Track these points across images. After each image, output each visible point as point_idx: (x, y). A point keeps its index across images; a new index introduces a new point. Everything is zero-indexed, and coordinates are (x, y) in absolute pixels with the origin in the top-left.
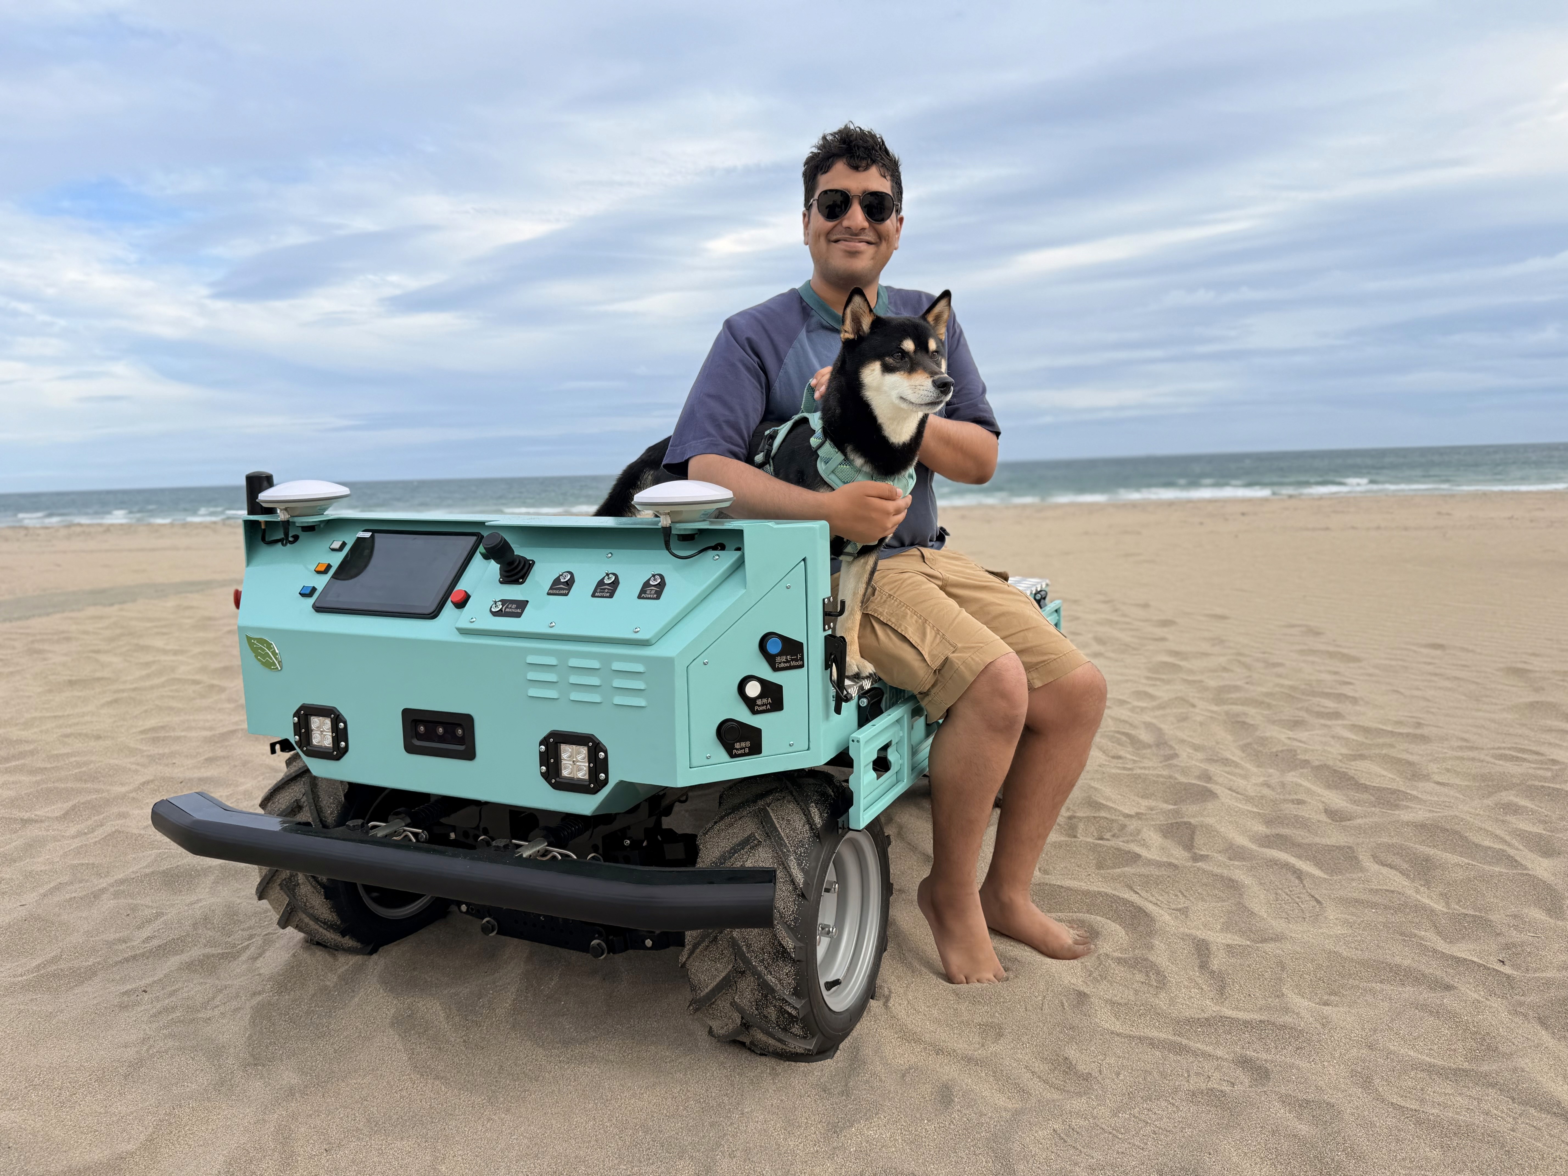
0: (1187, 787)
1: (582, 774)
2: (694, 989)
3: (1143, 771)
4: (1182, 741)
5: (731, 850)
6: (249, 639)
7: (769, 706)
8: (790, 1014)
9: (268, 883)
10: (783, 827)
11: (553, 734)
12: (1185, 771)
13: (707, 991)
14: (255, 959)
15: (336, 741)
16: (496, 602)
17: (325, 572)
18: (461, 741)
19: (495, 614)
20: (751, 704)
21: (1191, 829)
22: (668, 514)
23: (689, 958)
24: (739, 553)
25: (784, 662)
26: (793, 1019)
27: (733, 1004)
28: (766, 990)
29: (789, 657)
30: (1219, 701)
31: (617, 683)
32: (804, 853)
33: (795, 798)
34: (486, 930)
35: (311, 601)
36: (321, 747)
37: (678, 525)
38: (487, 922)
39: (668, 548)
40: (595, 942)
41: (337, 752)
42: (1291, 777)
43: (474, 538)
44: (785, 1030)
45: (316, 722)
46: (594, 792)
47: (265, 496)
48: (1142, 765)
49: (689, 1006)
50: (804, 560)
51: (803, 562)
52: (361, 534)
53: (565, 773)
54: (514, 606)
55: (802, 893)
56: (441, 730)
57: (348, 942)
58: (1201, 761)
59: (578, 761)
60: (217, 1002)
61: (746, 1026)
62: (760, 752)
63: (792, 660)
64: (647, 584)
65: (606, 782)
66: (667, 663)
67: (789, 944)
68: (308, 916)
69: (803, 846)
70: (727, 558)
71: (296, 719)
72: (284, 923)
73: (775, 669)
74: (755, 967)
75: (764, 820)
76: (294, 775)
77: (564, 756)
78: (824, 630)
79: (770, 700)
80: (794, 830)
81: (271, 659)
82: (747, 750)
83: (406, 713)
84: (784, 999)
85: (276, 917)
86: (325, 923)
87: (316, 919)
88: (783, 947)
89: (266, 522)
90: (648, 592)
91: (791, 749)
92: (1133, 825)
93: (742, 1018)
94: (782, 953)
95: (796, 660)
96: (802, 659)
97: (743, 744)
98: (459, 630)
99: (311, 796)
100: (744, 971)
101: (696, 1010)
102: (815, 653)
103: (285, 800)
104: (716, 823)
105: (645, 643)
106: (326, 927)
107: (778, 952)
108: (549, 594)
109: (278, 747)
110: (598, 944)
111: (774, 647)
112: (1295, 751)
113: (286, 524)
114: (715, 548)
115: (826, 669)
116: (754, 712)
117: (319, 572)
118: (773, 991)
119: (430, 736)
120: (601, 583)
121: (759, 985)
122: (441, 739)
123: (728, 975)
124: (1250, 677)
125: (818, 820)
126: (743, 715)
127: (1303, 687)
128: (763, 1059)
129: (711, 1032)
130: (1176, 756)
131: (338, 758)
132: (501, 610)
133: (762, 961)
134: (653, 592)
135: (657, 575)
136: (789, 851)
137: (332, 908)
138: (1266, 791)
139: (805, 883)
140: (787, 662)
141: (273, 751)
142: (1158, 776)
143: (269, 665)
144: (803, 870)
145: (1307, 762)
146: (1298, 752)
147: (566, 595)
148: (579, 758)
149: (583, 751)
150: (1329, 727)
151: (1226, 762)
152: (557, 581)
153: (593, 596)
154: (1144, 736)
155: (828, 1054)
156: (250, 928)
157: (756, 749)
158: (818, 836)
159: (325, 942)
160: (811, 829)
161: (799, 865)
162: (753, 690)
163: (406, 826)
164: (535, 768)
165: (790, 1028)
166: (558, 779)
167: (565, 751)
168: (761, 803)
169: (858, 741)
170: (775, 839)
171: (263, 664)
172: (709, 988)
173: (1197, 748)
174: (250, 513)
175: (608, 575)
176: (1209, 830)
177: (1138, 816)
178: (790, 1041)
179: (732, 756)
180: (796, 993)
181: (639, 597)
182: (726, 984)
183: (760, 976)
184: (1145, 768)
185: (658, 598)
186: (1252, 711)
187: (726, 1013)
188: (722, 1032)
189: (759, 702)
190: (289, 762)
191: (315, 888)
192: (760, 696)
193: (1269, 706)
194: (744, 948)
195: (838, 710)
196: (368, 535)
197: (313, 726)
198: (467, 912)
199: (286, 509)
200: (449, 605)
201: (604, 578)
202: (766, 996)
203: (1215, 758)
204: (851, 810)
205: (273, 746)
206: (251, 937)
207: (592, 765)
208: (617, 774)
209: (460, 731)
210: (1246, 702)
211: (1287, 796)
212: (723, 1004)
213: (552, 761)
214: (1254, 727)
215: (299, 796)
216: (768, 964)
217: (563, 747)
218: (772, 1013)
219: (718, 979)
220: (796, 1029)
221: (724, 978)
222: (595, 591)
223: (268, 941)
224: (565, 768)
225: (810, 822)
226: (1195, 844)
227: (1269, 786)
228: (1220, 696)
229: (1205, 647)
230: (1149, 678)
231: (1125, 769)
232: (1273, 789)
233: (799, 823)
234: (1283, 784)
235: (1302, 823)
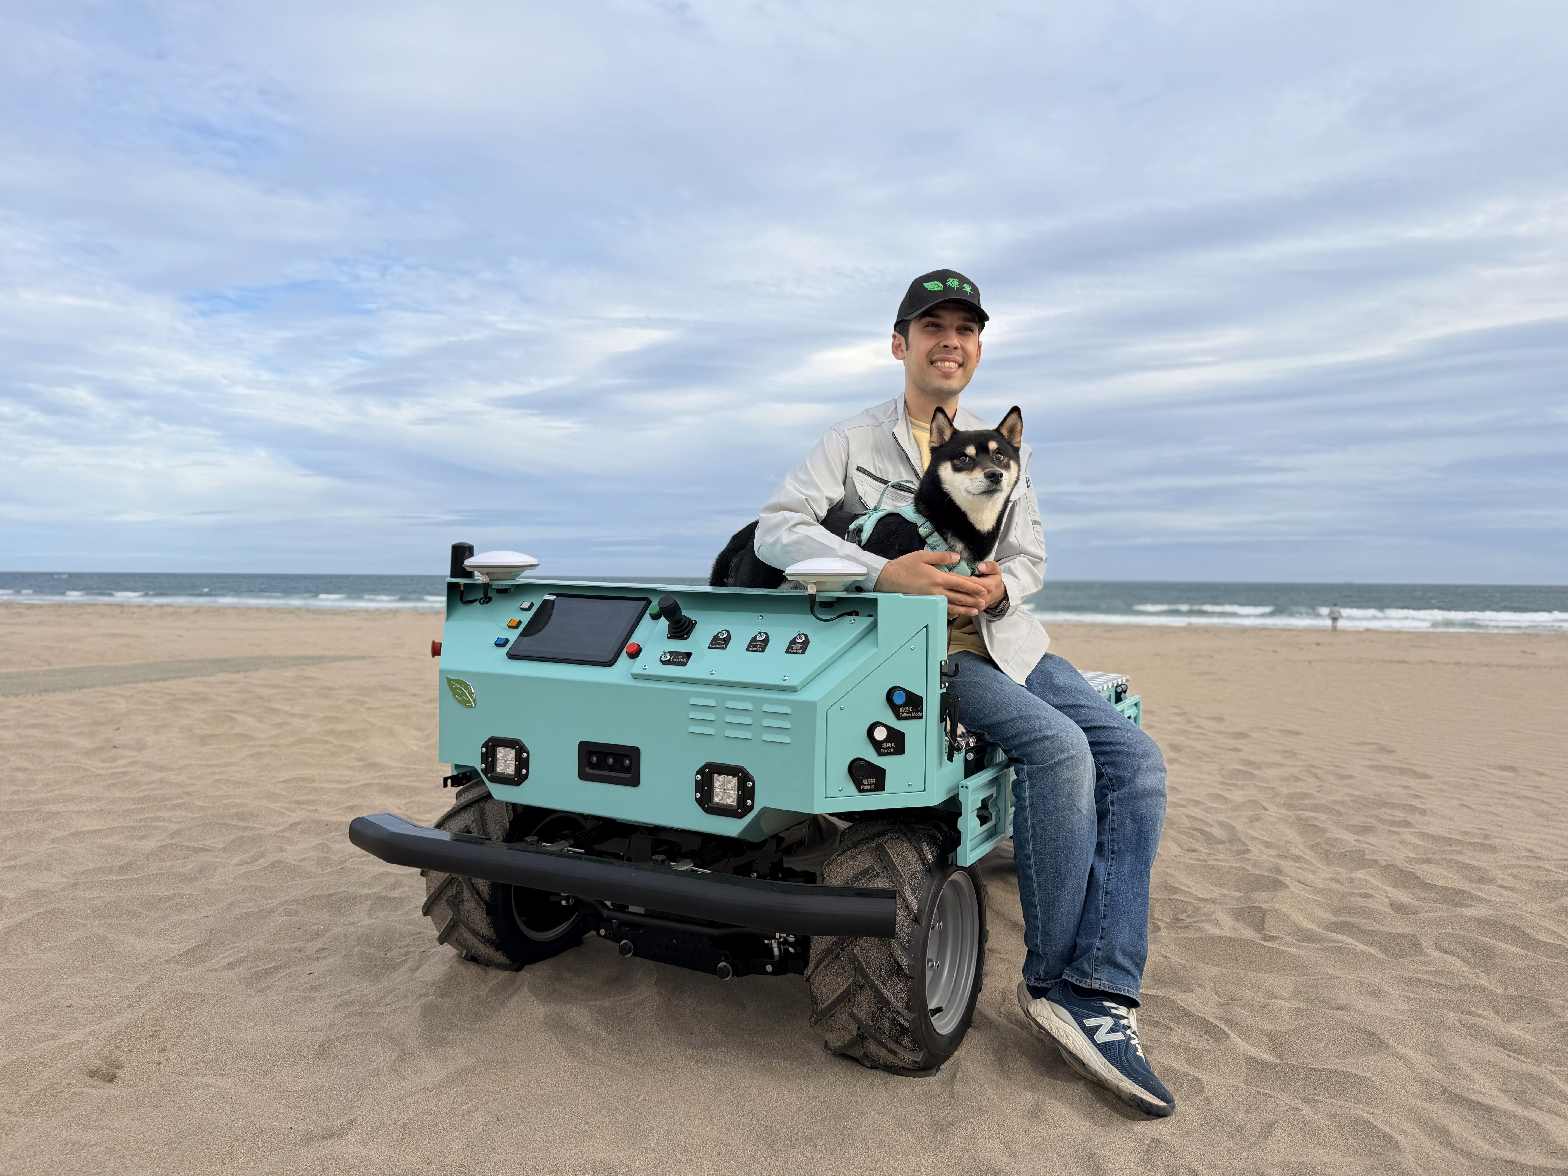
0: (1258, 878)
1: (731, 800)
2: (814, 1001)
3: (1215, 863)
4: (1254, 838)
5: (853, 878)
6: (449, 680)
7: (892, 750)
8: (902, 1026)
9: (435, 900)
10: (899, 861)
11: (708, 765)
12: (1255, 865)
13: (827, 1003)
14: (414, 970)
15: (518, 769)
16: (665, 653)
17: (517, 627)
18: (628, 770)
19: (664, 663)
20: (877, 745)
21: (1264, 913)
22: (815, 583)
23: (813, 972)
24: (871, 619)
25: (907, 713)
26: (904, 1031)
27: (852, 1015)
28: (882, 1002)
29: (911, 709)
30: (1291, 807)
31: (767, 722)
32: (918, 884)
33: (908, 839)
34: (623, 951)
35: (505, 650)
36: (503, 774)
37: (822, 594)
38: (625, 943)
39: (813, 612)
40: (722, 964)
41: (519, 778)
42: (1360, 874)
43: (644, 603)
44: (896, 1041)
45: (501, 752)
46: (742, 816)
47: (468, 562)
48: (1214, 857)
49: (810, 1018)
50: (926, 627)
51: (925, 629)
52: (547, 597)
53: (716, 799)
54: (680, 657)
55: (916, 918)
56: (611, 760)
57: (500, 957)
58: (1273, 856)
59: (728, 789)
61: (861, 1037)
62: (884, 789)
63: (914, 711)
64: (793, 642)
65: (752, 808)
66: (811, 706)
67: (904, 961)
68: (469, 931)
69: (916, 878)
70: (862, 622)
71: (484, 749)
72: (442, 940)
73: (899, 718)
74: (873, 981)
75: (881, 855)
76: (464, 804)
77: (716, 784)
78: (941, 688)
79: (893, 745)
80: (909, 864)
81: (467, 697)
82: (873, 787)
83: (583, 745)
84: (897, 1011)
85: (436, 934)
86: (483, 937)
87: (475, 933)
88: (899, 964)
89: (465, 584)
90: (795, 648)
91: (910, 789)
92: (1206, 908)
93: (859, 1028)
94: (897, 970)
95: (917, 712)
96: (922, 711)
97: (870, 781)
98: (633, 675)
99: (480, 823)
100: (862, 986)
101: (817, 1022)
102: (933, 706)
103: (457, 824)
104: (839, 856)
105: (792, 689)
106: (483, 941)
107: (893, 968)
108: (709, 648)
109: (449, 781)
110: (725, 966)
111: (899, 699)
112: (1364, 852)
113: (486, 586)
114: (850, 614)
115: (941, 722)
116: (880, 754)
117: (510, 627)
118: (887, 1002)
119: (601, 764)
120: (754, 640)
121: (875, 999)
122: (612, 768)
123: (849, 987)
124: (1321, 786)
125: (929, 857)
126: (871, 756)
127: (1372, 797)
128: (873, 1072)
129: (826, 1046)
130: (1248, 851)
131: (518, 784)
132: (669, 660)
133: (879, 976)
134: (799, 648)
135: (804, 634)
136: (904, 881)
137: (490, 923)
138: (1335, 886)
139: (919, 908)
140: (909, 712)
141: (445, 785)
142: (1231, 867)
143: (465, 703)
144: (916, 898)
145: (1375, 862)
146: (1367, 852)
147: (724, 649)
148: (730, 786)
149: (734, 780)
150: (1398, 833)
151: (1296, 858)
152: (716, 638)
153: (747, 650)
154: (1216, 832)
155: (931, 1071)
156: (407, 946)
157: (880, 786)
158: (929, 870)
159: (479, 956)
160: (923, 864)
161: (914, 894)
162: (880, 734)
163: (570, 846)
164: (690, 794)
165: (901, 1040)
166: (710, 804)
167: (718, 780)
168: (878, 841)
169: (967, 788)
170: (891, 871)
171: (459, 701)
172: (830, 1001)
173: (1268, 845)
174: (453, 575)
175: (760, 633)
176: (1280, 916)
177: (1213, 901)
178: (900, 1052)
179: (860, 790)
180: (908, 1007)
181: (787, 652)
182: (847, 997)
183: (877, 990)
184: (1218, 860)
185: (803, 653)
186: (1323, 816)
187: (843, 1025)
188: (838, 1044)
189: (884, 745)
190: (458, 795)
191: (478, 904)
192: (886, 740)
193: (1339, 814)
194: (864, 964)
195: (950, 758)
196: (553, 598)
197: (499, 756)
198: (605, 937)
199: (488, 573)
200: (624, 654)
201: (756, 636)
202: (881, 1009)
203: (1286, 854)
204: (959, 849)
205: (446, 780)
206: (407, 953)
207: (740, 793)
208: (761, 801)
209: (627, 762)
210: (1316, 808)
211: (1355, 891)
212: (842, 1016)
213: (706, 788)
214: (1324, 831)
215: (469, 823)
216: (884, 979)
217: (716, 776)
218: (886, 1024)
219: (838, 993)
220: (906, 1042)
221: (845, 991)
222: (749, 647)
223: (424, 956)
224: (718, 795)
225: (922, 858)
226: (1265, 926)
227: (1337, 881)
228: (1292, 802)
229: (1278, 758)
230: (1222, 783)
231: (1199, 860)
232: (1342, 884)
233: (912, 858)
234: (1351, 880)
235: (1368, 913)
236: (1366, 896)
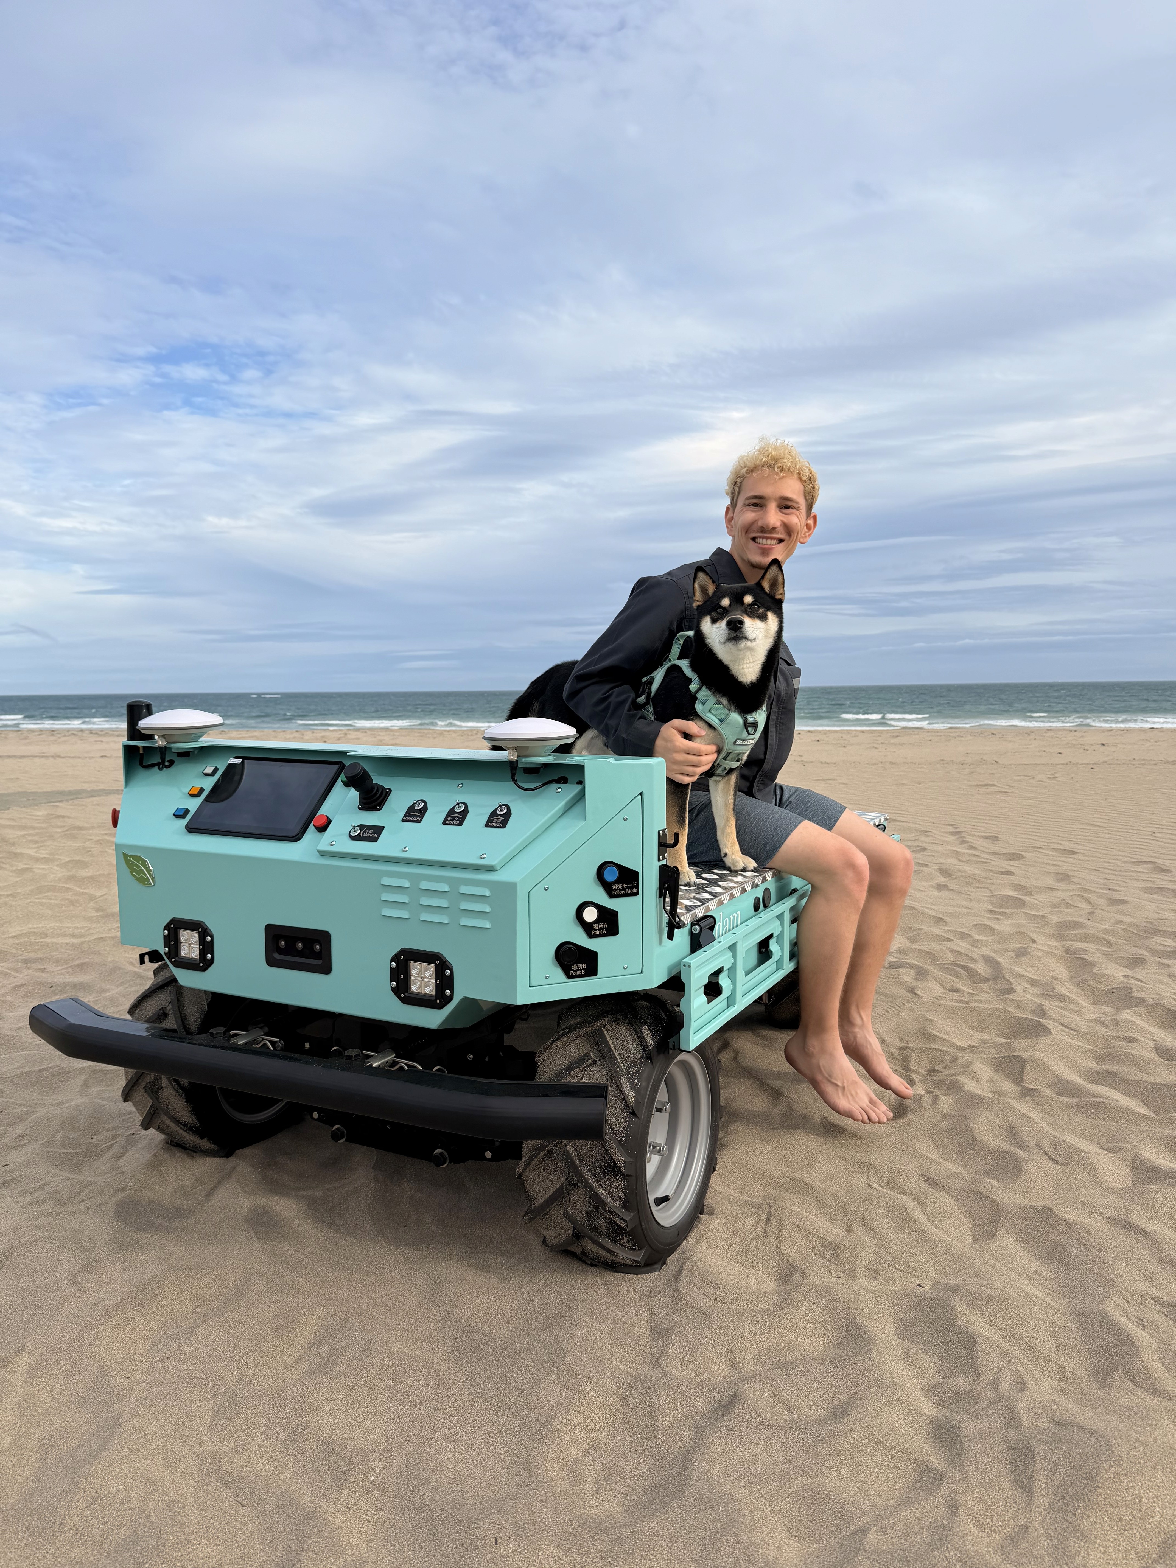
0: (1020, 1021)
1: (429, 990)
2: (529, 1199)
3: (977, 1004)
4: (1020, 976)
5: (567, 1068)
6: (125, 856)
7: (605, 931)
8: (619, 1226)
9: (133, 1086)
10: (617, 1047)
11: (403, 952)
12: (1019, 1006)
13: (541, 1201)
14: (118, 1157)
15: (203, 953)
16: (354, 827)
17: (198, 795)
18: (318, 956)
19: (353, 838)
20: (588, 928)
21: (1022, 1063)
22: (516, 749)
23: (525, 1169)
24: (580, 787)
25: (620, 890)
26: (621, 1231)
27: (567, 1215)
28: (597, 1203)
29: (625, 885)
30: (1060, 937)
31: (465, 906)
32: (636, 1073)
33: (629, 1021)
34: (336, 1137)
35: (185, 821)
36: (188, 959)
37: (524, 760)
38: (337, 1129)
39: (514, 780)
40: (437, 1151)
41: (204, 963)
42: (1126, 1015)
43: (337, 767)
44: (614, 1241)
45: (184, 935)
46: (440, 1007)
47: (145, 723)
48: (977, 998)
49: (525, 1216)
50: (641, 794)
51: (640, 796)
52: (233, 761)
53: (414, 988)
54: (371, 831)
55: (633, 1111)
56: (300, 945)
57: (205, 1144)
58: (1037, 996)
59: (426, 978)
60: (82, 1196)
61: (578, 1236)
62: (596, 974)
63: (628, 888)
64: (494, 814)
65: (451, 998)
66: (510, 888)
67: (620, 1158)
68: (169, 1118)
69: (635, 1066)
70: (569, 791)
71: (166, 931)
72: (146, 1125)
73: (612, 896)
74: (586, 1180)
75: (599, 1040)
76: (161, 983)
77: (413, 972)
78: (659, 860)
79: (606, 925)
80: (628, 1050)
81: (146, 875)
82: (583, 972)
83: (269, 928)
84: (614, 1212)
85: (139, 1118)
86: (185, 1125)
87: (177, 1121)
88: (614, 1162)
89: (144, 747)
90: (495, 821)
91: (626, 972)
92: (964, 1058)
93: (574, 1228)
94: (612, 1168)
95: (632, 888)
96: (637, 887)
97: (580, 966)
98: (319, 851)
99: (176, 1005)
100: (577, 1184)
101: (531, 1220)
102: (650, 881)
103: (151, 1007)
104: (554, 1041)
105: (490, 869)
106: (185, 1129)
107: (609, 1166)
108: (403, 821)
109: (146, 958)
110: (441, 1153)
111: (611, 875)
112: (1131, 989)
113: (163, 750)
114: (558, 781)
115: (660, 897)
116: (591, 936)
117: (192, 795)
118: (603, 1203)
119: (290, 950)
120: (452, 811)
121: (590, 1197)
122: (300, 954)
123: (561, 1187)
124: (1093, 913)
125: (650, 1042)
126: (581, 939)
128: (593, 1269)
129: (544, 1242)
130: (1011, 990)
131: (204, 969)
132: (359, 834)
133: (594, 1174)
134: (500, 821)
135: (504, 805)
136: (622, 1071)
137: (192, 1111)
138: (1100, 1029)
139: (636, 1101)
140: (623, 889)
141: (142, 962)
142: (993, 1009)
143: (143, 881)
144: (634, 1089)
145: (1143, 1000)
146: (1134, 988)
147: (419, 822)
148: (427, 974)
149: (431, 968)
150: (1168, 966)
151: (1061, 998)
152: (411, 809)
153: (444, 823)
154: (981, 968)
155: (656, 1266)
156: (115, 1128)
157: (592, 971)
158: (649, 1057)
159: (184, 1143)
160: (644, 1050)
161: (631, 1084)
162: (590, 915)
163: (264, 1035)
164: (386, 983)
165: (619, 1240)
166: (406, 994)
167: (414, 968)
168: (597, 1024)
169: (689, 966)
170: (609, 1059)
171: (137, 879)
172: (544, 1199)
173: (1033, 983)
174: (131, 738)
175: (458, 804)
176: (1041, 1066)
177: (971, 1048)
178: (618, 1252)
179: (569, 976)
180: (626, 1206)
181: (487, 826)
182: (559, 1196)
183: (591, 1189)
184: (981, 1001)
185: (504, 827)
186: (1091, 947)
187: (559, 1224)
188: (555, 1241)
189: (596, 926)
190: (156, 972)
191: (177, 1091)
192: (597, 921)
193: (1109, 944)
194: (577, 1162)
195: (670, 936)
196: (239, 761)
197: (182, 939)
198: (318, 1120)
199: (163, 736)
200: (312, 827)
201: (454, 807)
202: (597, 1208)
203: (1051, 993)
204: (682, 1032)
205: (142, 956)
206: (114, 1137)
207: (438, 982)
208: (461, 991)
209: (318, 947)
210: (1086, 938)
211: (1119, 1034)
212: (556, 1214)
213: (402, 976)
214: (1092, 964)
215: (165, 1004)
216: (600, 1177)
217: (412, 964)
218: (602, 1224)
219: (552, 1191)
220: (625, 1241)
221: (558, 1189)
222: (446, 819)
223: (131, 1141)
224: (414, 984)
225: (642, 1042)
226: (1025, 1078)
227: (1102, 1023)
228: (1063, 930)
229: (1050, 882)
230: (991, 912)
231: (960, 1002)
232: (1107, 1026)
233: (632, 1044)
234: (1116, 1023)
235: (1132, 1060)
236: (1131, 1040)
